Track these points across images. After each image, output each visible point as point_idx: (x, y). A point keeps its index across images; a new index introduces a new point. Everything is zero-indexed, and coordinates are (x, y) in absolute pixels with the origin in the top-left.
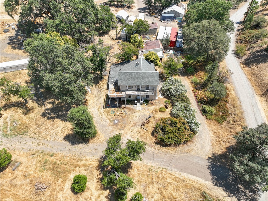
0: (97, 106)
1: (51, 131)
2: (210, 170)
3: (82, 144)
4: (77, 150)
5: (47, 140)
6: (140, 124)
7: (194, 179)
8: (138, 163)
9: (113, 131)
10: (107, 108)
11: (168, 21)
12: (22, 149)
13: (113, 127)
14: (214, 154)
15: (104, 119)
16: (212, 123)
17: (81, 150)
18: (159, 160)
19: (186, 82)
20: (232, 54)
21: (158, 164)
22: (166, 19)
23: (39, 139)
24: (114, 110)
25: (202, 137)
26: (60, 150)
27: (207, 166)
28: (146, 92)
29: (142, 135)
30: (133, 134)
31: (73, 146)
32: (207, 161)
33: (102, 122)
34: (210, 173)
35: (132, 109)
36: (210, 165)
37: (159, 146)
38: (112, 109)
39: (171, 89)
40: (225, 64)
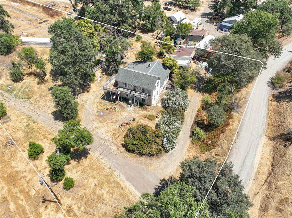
0: (96, 95)
1: (47, 104)
2: (156, 191)
3: (62, 122)
4: (55, 126)
5: (39, 110)
6: (121, 123)
7: (133, 192)
8: (94, 156)
9: (93, 120)
10: (103, 100)
11: (225, 31)
12: (19, 110)
13: (96, 117)
14: (171, 178)
15: (94, 108)
16: (194, 149)
17: (58, 127)
18: (115, 161)
19: (197, 99)
20: (267, 82)
21: (111, 164)
22: (224, 29)
23: (35, 106)
24: (107, 103)
25: (173, 157)
26: (43, 121)
27: (156, 185)
28: (140, 95)
29: (116, 133)
30: (108, 130)
31: (55, 121)
32: (160, 181)
33: (90, 110)
34: (153, 193)
35: (124, 108)
36: (159, 186)
37: (124, 148)
38: (106, 102)
39: (170, 99)
40: (249, 91)
